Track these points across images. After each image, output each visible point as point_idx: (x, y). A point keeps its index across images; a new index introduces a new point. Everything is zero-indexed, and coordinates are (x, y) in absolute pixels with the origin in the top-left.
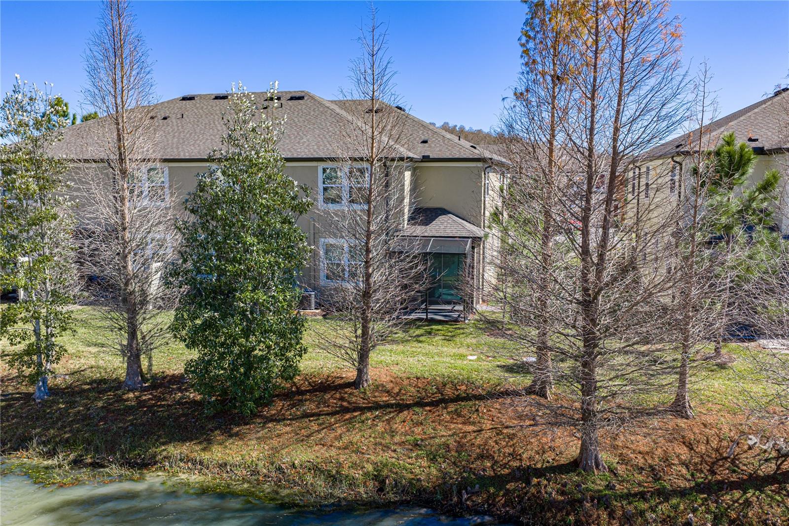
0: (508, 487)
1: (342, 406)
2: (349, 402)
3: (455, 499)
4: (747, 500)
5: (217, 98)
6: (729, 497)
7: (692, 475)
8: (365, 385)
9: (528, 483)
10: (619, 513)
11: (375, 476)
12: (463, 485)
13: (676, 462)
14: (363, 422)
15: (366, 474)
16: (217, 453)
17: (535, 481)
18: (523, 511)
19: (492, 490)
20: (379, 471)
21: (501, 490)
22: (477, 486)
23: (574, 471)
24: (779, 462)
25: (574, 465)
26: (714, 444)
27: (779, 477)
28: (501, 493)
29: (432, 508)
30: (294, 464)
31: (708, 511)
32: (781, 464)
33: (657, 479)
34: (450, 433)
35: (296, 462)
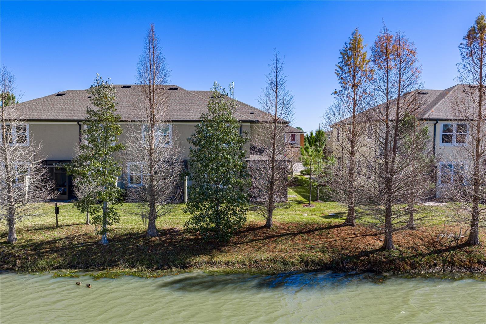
0: (361, 259)
1: (266, 236)
2: (269, 234)
3: (341, 265)
4: (452, 255)
5: (124, 87)
6: (445, 254)
7: (428, 248)
8: (272, 227)
9: (369, 256)
10: (409, 263)
11: (301, 260)
12: (343, 260)
13: (419, 244)
14: (281, 241)
15: (297, 260)
16: (222, 258)
17: (371, 255)
18: (373, 266)
19: (355, 260)
20: (303, 258)
21: (358, 260)
22: (349, 259)
23: (385, 251)
24: (456, 242)
25: (383, 249)
26: (430, 237)
27: (460, 246)
28: (359, 261)
29: (333, 270)
30: (261, 259)
31: (440, 259)
32: (457, 242)
33: (416, 251)
34: (323, 242)
35: (262, 258)
